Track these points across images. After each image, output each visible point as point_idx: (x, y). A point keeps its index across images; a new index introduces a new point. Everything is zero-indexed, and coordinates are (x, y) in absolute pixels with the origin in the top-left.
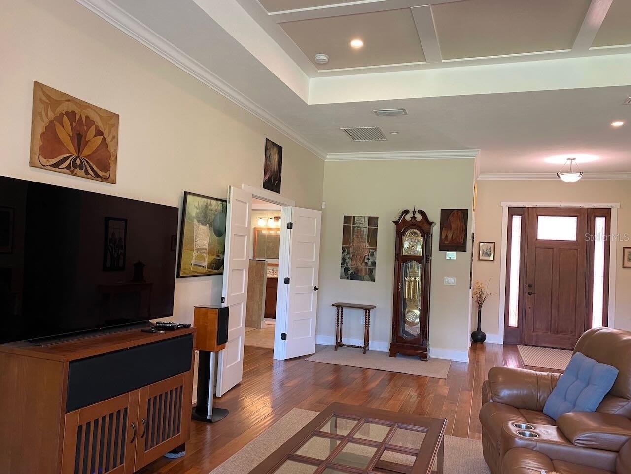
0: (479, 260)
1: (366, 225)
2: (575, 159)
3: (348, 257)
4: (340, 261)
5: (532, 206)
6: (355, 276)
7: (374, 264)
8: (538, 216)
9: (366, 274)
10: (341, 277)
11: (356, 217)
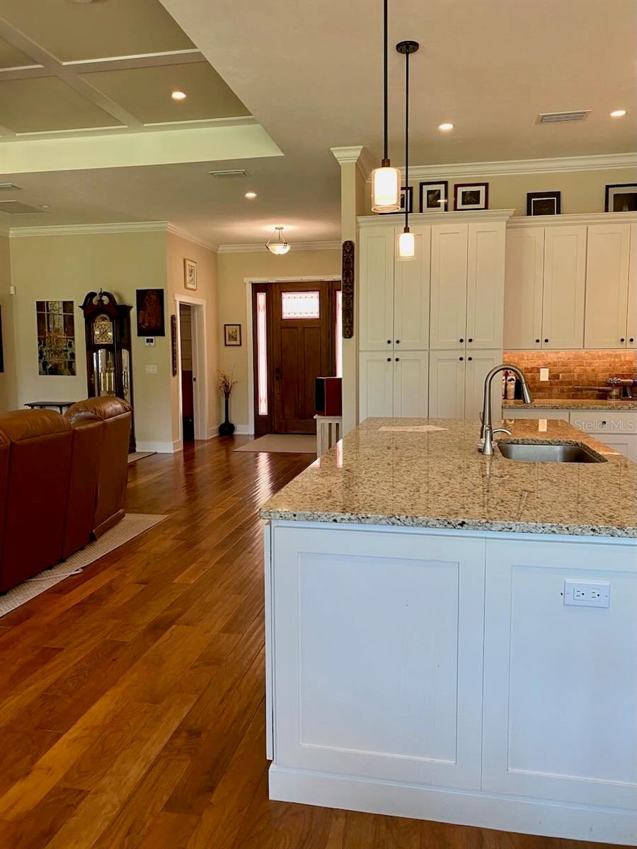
0: (226, 345)
1: (61, 312)
2: (282, 228)
3: (45, 349)
4: (38, 355)
5: (274, 282)
6: (55, 371)
7: (73, 356)
8: (281, 292)
9: (65, 367)
10: (40, 374)
11: (49, 303)
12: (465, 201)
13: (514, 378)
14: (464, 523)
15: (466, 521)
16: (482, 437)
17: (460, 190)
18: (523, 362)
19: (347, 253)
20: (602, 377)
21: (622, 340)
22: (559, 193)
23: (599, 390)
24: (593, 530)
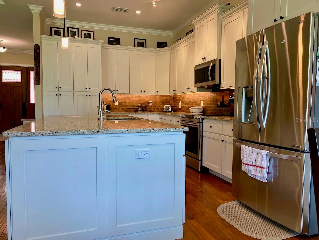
2: (2, 41)
8: (2, 70)
12: (86, 37)
13: (106, 104)
14: (98, 131)
15: (99, 130)
16: (99, 115)
17: (84, 32)
18: (109, 98)
19: (36, 49)
20: (135, 104)
21: (142, 91)
22: (119, 38)
23: (135, 109)
24: (144, 130)
